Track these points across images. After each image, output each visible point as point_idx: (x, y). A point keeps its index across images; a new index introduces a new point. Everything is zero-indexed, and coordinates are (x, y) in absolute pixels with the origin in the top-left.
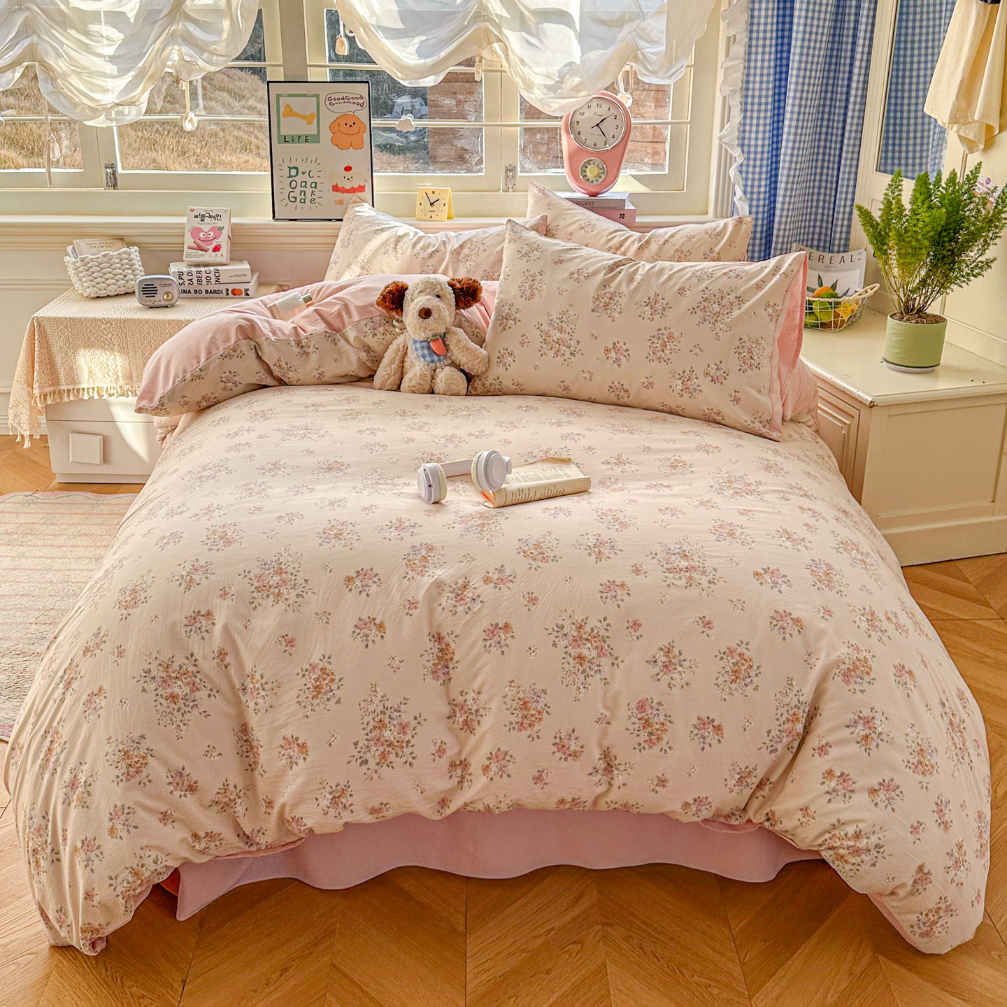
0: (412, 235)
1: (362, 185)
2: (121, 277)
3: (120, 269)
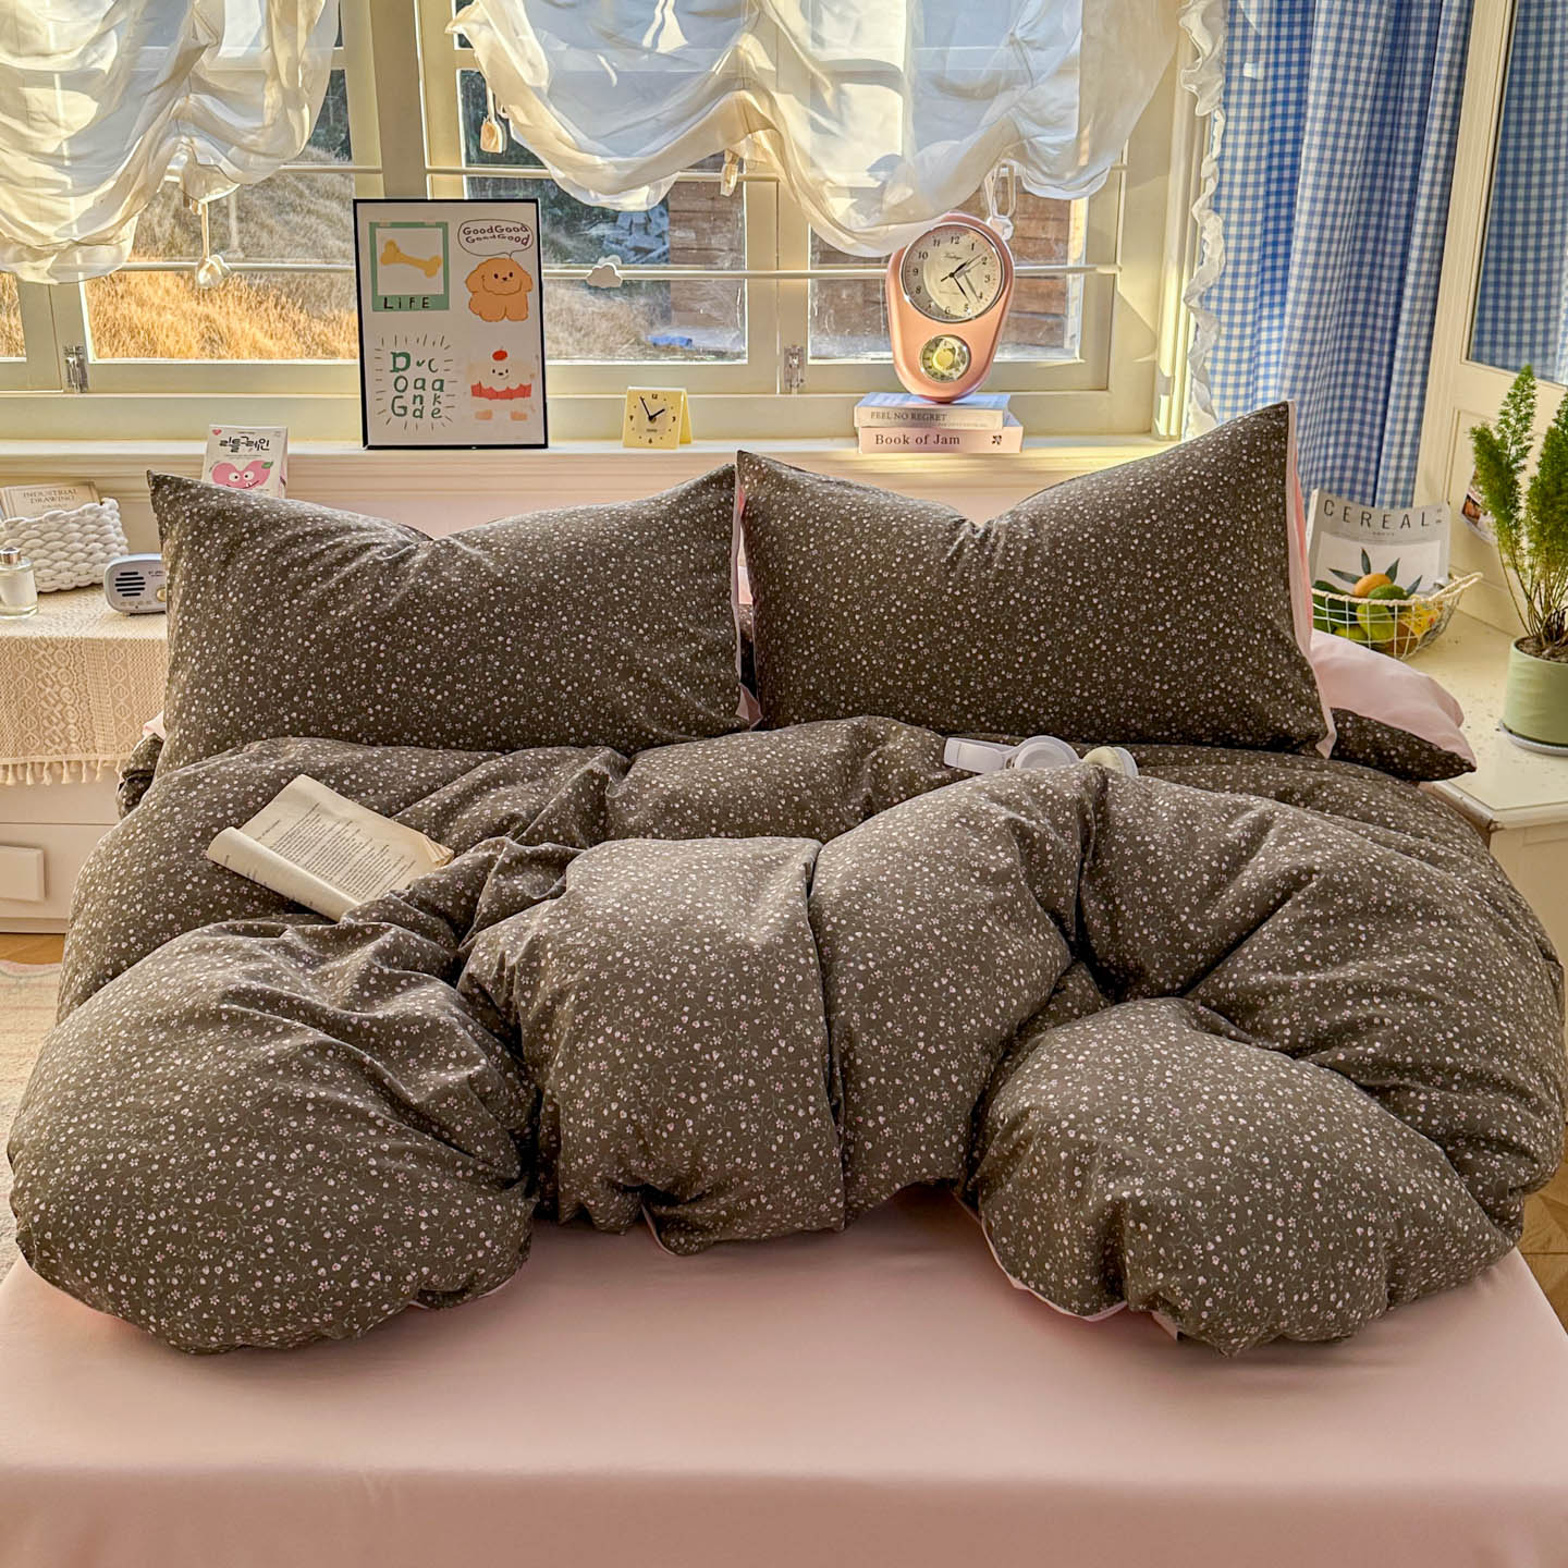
1: (525, 384)
2: (83, 555)
3: (80, 541)
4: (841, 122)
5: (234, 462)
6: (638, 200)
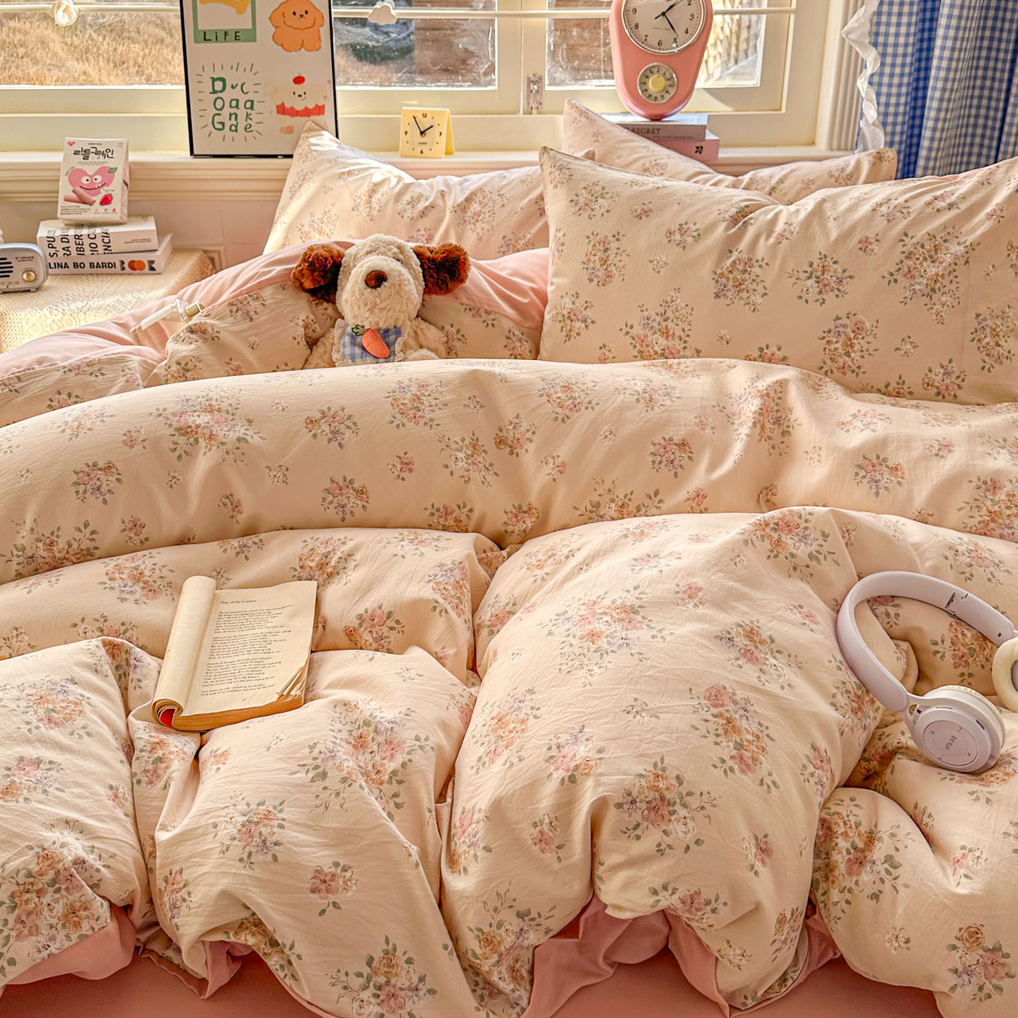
0: (394, 181)
1: (320, 104)
5: (84, 168)
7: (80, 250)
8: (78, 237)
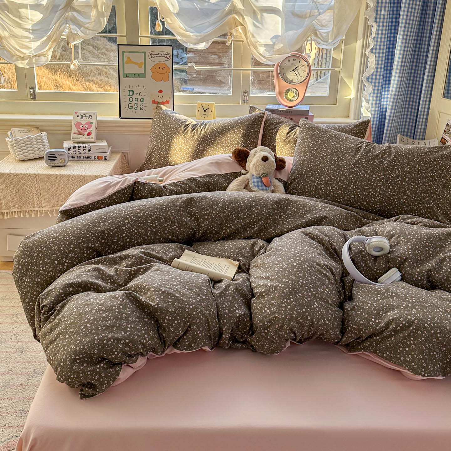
1: (168, 100)
2: (37, 149)
3: (36, 145)
4: (262, 24)
5: (81, 122)
6: (202, 46)
7: (80, 152)
8: (79, 147)
